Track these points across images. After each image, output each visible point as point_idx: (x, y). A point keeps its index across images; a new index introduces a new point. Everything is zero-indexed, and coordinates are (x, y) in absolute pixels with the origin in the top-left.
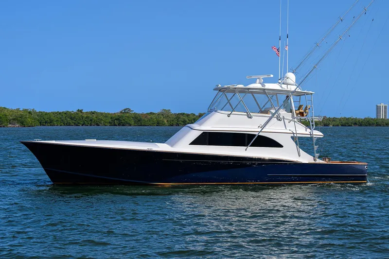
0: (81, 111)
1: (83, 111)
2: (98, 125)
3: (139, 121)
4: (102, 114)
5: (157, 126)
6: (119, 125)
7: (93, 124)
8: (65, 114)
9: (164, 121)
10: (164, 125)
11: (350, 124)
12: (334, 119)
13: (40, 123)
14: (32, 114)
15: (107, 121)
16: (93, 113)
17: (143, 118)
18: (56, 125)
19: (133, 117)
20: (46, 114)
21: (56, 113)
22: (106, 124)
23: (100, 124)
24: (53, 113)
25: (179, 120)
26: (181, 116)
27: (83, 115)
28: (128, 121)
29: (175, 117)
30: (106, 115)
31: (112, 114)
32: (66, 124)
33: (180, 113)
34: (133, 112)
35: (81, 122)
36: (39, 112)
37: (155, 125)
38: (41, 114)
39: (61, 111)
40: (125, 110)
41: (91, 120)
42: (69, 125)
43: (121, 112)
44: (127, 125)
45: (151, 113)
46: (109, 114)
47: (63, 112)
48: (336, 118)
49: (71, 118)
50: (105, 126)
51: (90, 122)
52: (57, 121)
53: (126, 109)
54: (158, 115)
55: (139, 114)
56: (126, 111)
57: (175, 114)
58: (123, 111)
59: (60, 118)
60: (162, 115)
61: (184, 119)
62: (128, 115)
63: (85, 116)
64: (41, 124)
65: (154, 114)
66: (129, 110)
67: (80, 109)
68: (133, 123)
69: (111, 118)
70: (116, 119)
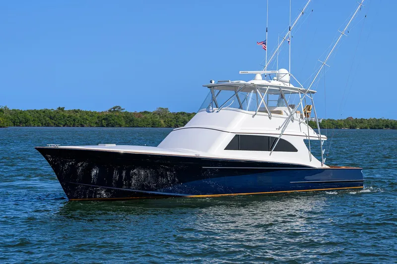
0: (62, 109)
1: (65, 109)
2: (82, 126)
3: (131, 121)
4: (87, 113)
5: (152, 127)
6: (108, 126)
7: (76, 124)
8: (44, 112)
9: (160, 122)
10: (161, 126)
11: (381, 126)
12: (362, 121)
13: (14, 122)
14: (3, 112)
15: (93, 121)
16: (76, 111)
17: (136, 118)
18: (33, 125)
19: (123, 117)
20: (21, 112)
21: (33, 111)
22: (92, 125)
23: (85, 125)
24: (29, 111)
25: (178, 120)
26: (181, 115)
27: (65, 114)
28: (118, 122)
29: (173, 116)
30: (92, 114)
31: (99, 113)
32: (45, 124)
33: (180, 112)
34: (124, 111)
35: (63, 123)
36: (13, 110)
37: (150, 126)
38: (16, 113)
39: (38, 109)
40: (114, 108)
41: (74, 120)
42: (48, 126)
43: (110, 111)
44: (117, 126)
45: (145, 112)
46: (95, 113)
47: (40, 110)
48: (364, 120)
49: (51, 118)
50: (91, 126)
51: (72, 123)
52: (34, 120)
53: (116, 107)
54: (153, 114)
55: (131, 113)
56: (116, 110)
57: (174, 114)
58: (113, 110)
59: (38, 118)
60: (159, 114)
61: (184, 119)
62: (118, 114)
63: (67, 115)
64: (15, 124)
65: (148, 113)
66: (120, 108)
67: (61, 107)
68: (124, 123)
69: (98, 118)
70: (104, 119)
